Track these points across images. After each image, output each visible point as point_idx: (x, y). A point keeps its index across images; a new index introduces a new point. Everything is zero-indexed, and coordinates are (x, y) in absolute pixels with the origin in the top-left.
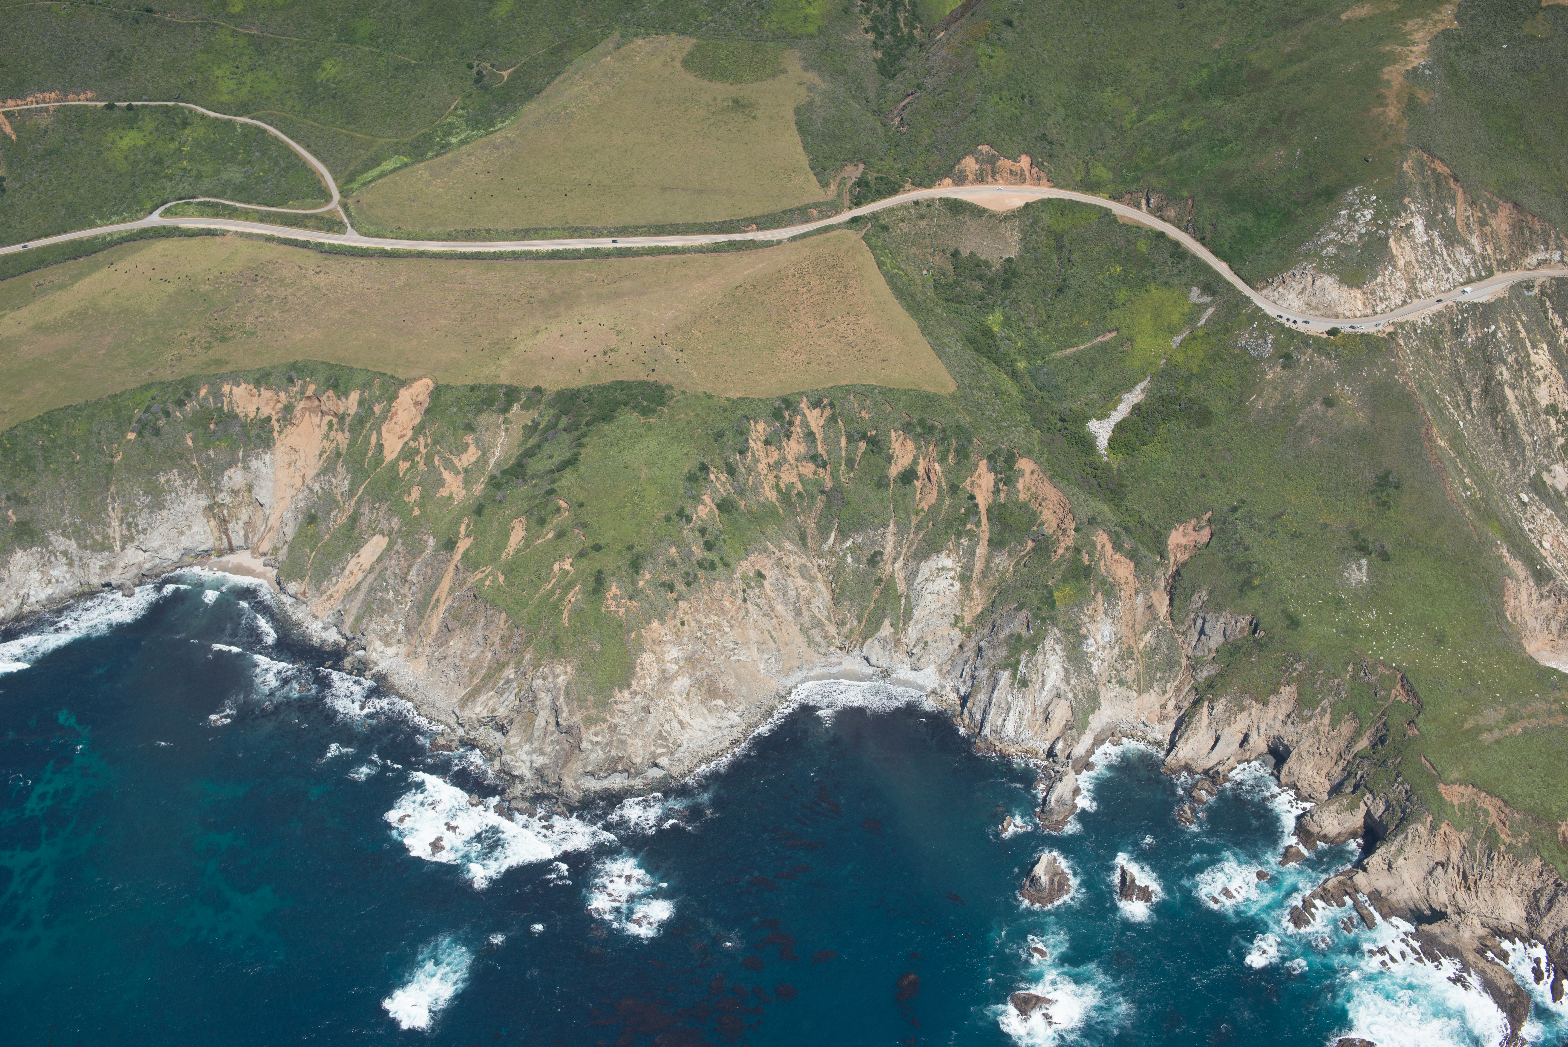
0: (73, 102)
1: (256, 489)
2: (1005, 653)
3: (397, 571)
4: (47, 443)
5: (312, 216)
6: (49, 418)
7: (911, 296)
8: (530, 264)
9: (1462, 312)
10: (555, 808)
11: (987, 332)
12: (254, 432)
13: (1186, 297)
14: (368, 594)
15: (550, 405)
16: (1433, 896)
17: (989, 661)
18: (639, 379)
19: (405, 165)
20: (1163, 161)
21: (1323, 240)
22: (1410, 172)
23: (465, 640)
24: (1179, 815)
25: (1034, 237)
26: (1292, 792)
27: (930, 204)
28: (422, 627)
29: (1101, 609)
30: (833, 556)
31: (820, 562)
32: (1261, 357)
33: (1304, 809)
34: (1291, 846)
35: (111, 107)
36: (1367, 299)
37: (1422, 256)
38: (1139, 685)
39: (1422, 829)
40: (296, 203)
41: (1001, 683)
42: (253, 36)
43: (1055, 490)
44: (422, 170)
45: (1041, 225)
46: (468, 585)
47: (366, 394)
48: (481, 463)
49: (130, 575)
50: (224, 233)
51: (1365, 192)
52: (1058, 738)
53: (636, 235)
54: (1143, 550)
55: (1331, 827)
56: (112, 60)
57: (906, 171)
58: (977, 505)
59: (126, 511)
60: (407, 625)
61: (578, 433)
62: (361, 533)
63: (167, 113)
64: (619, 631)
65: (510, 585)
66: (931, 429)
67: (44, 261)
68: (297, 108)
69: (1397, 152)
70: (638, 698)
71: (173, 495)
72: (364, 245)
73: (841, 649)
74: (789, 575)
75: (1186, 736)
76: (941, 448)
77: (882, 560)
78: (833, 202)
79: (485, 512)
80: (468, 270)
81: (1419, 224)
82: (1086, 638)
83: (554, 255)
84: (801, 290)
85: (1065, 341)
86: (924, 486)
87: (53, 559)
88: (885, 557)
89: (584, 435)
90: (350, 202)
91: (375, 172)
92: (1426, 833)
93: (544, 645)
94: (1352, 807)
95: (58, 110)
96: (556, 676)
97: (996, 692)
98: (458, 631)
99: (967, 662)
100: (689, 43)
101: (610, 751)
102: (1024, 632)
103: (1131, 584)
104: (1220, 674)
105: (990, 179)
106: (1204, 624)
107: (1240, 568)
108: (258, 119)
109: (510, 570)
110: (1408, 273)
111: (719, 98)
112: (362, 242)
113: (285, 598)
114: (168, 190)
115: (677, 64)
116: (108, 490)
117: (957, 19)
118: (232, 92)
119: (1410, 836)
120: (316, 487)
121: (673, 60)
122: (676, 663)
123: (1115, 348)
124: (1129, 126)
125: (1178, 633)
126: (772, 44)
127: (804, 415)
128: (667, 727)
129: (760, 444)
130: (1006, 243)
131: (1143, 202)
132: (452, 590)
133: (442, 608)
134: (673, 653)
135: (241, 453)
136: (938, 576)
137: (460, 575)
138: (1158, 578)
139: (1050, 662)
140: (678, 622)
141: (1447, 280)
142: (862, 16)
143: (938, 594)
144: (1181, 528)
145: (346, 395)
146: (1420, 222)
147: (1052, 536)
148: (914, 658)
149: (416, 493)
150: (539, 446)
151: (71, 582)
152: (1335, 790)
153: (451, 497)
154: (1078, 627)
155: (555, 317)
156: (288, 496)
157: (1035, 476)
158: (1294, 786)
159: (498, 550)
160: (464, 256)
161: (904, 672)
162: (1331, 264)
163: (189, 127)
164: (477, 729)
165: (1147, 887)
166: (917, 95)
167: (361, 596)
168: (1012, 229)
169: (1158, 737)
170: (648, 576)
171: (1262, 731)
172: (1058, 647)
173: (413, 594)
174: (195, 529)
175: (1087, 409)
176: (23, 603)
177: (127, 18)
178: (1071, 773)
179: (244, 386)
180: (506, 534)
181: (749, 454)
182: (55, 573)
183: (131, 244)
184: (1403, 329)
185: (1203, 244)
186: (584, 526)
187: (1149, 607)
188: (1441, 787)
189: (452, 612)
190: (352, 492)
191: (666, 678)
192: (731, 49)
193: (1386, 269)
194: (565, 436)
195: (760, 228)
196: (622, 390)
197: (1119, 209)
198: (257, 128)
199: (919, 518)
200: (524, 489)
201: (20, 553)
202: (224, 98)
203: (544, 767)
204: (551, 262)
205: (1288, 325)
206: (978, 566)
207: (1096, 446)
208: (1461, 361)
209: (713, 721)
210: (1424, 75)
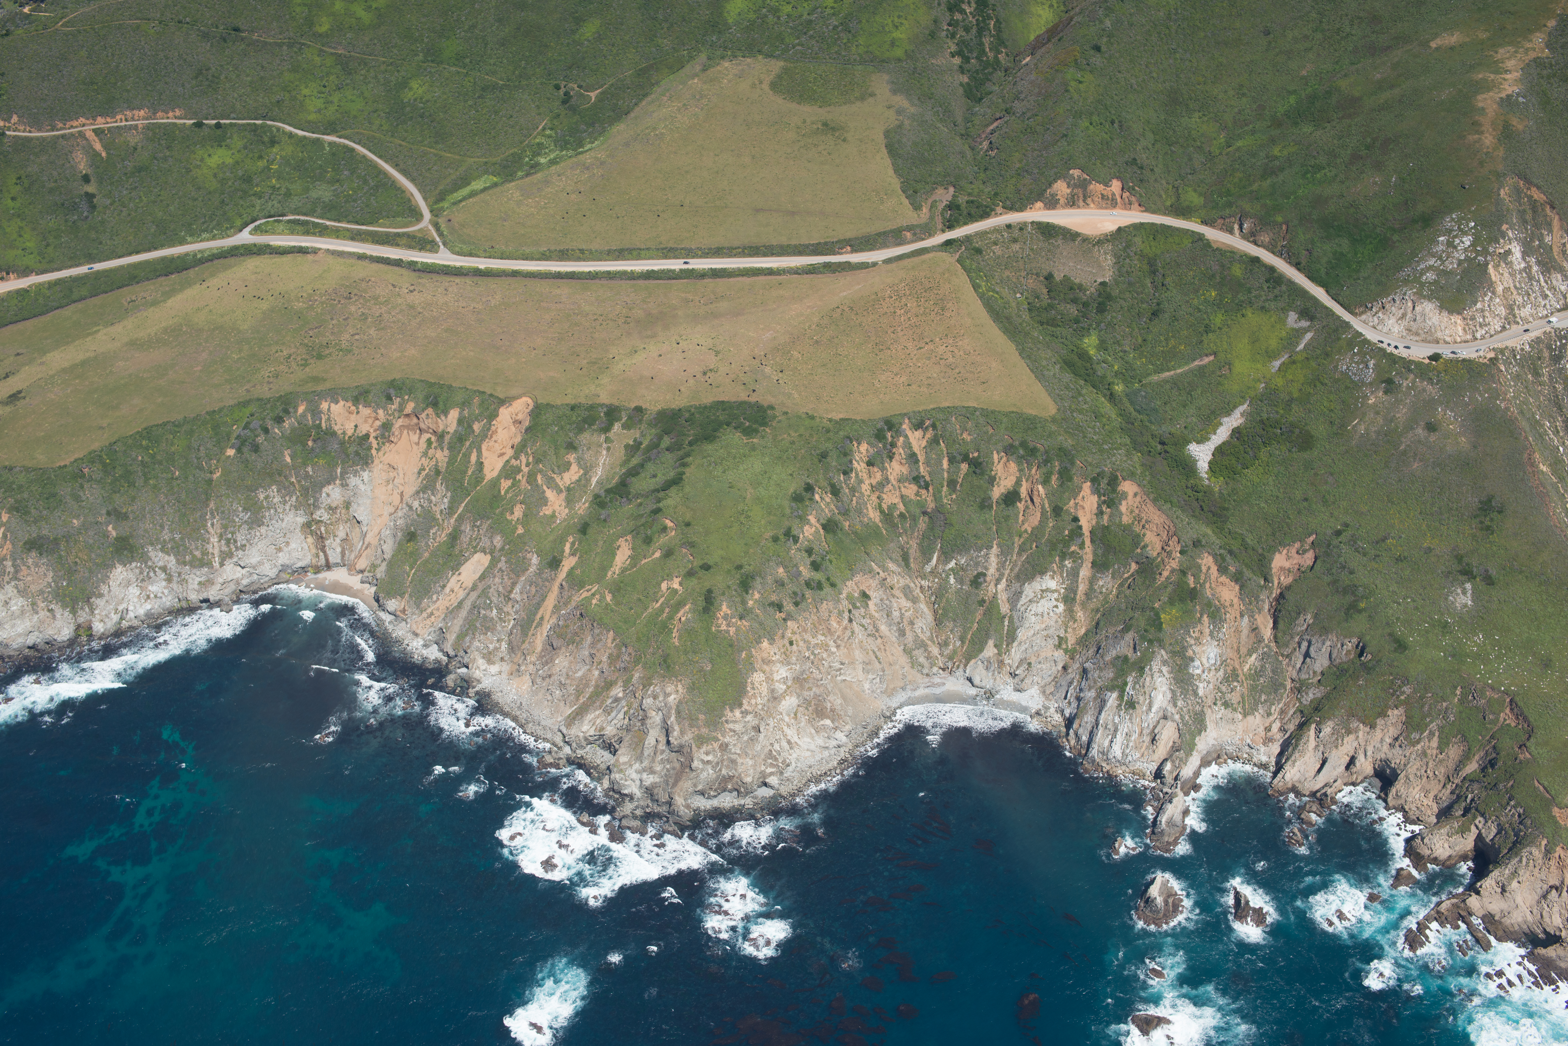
0: (162, 119)
1: (354, 506)
2: (1111, 675)
3: (501, 589)
4: (146, 459)
5: (404, 234)
6: (149, 434)
7: (1007, 318)
8: (626, 284)
9: (1560, 338)
10: (666, 827)
11: (1083, 355)
12: (352, 449)
13: (1283, 321)
14: (470, 612)
15: (652, 424)
16: (1547, 919)
17: (1095, 682)
18: (739, 399)
19: (495, 185)
20: (1255, 187)
21: (1422, 266)
22: (1507, 199)
23: (571, 658)
24: (1288, 837)
25: (1128, 261)
26: (1400, 815)
27: (1022, 227)
28: (526, 646)
29: (1207, 631)
30: (936, 577)
31: (923, 582)
32: (1363, 382)
33: (1413, 832)
34: (1402, 869)
35: (199, 125)
36: (1467, 324)
37: (1520, 282)
38: (1243, 708)
39: (1537, 853)
40: (387, 222)
41: (1109, 704)
42: (340, 55)
43: (1159, 513)
44: (512, 189)
45: (1134, 249)
46: (573, 604)
47: (466, 413)
48: (583, 482)
49: (228, 591)
50: (315, 251)
51: (1463, 218)
52: (1165, 760)
53: (730, 256)
54: (1248, 573)
55: (1441, 850)
56: (200, 78)
57: (996, 194)
58: (1080, 527)
59: (225, 527)
60: (510, 643)
61: (681, 453)
62: (461, 551)
63: (255, 131)
64: (730, 650)
65: (618, 603)
66: (1033, 451)
67: (135, 277)
68: (385, 127)
69: (1493, 179)
70: (749, 718)
71: (272, 511)
72: (458, 264)
73: (944, 670)
74: (894, 596)
75: (1293, 758)
76: (1044, 470)
77: (985, 581)
78: (926, 225)
79: (590, 531)
80: (564, 290)
81: (1517, 251)
82: (1192, 660)
83: (649, 275)
84: (899, 312)
85: (1162, 364)
86: (1027, 507)
87: (152, 574)
88: (988, 579)
89: (688, 455)
90: (441, 221)
91: (465, 191)
92: (1541, 856)
93: (654, 664)
94: (1463, 831)
95: (147, 127)
96: (667, 695)
97: (1103, 713)
98: (563, 649)
99: (1071, 683)
100: (777, 66)
101: (720, 770)
102: (1130, 654)
103: (1236, 606)
104: (1327, 697)
105: (1081, 203)
106: (1309, 646)
107: (1346, 590)
108: (346, 138)
109: (617, 589)
110: (1506, 299)
111: (808, 121)
112: (455, 260)
113: (383, 615)
114: (258, 208)
115: (766, 86)
116: (207, 506)
117: (1044, 45)
118: (319, 111)
119: (1524, 860)
120: (416, 504)
121: (761, 83)
122: (785, 683)
123: (1213, 372)
124: (1217, 152)
125: (1283, 655)
126: (860, 67)
127: (906, 436)
128: (777, 747)
129: (863, 465)
130: (1100, 266)
131: (1236, 227)
132: (556, 608)
133: (546, 627)
134: (782, 672)
135: (339, 470)
136: (1042, 597)
137: (566, 594)
138: (1263, 601)
139: (1158, 684)
140: (786, 642)
141: (1545, 306)
142: (948, 40)
143: (1042, 616)
144: (1285, 552)
145: (446, 413)
146: (1518, 248)
147: (1156, 558)
148: (1017, 679)
149: (519, 512)
150: (642, 466)
151: (170, 598)
152: (1444, 814)
153: (553, 516)
154: (1184, 649)
155: (652, 337)
156: (386, 513)
157: (1138, 499)
158: (1402, 809)
159: (604, 568)
160: (559, 276)
161: (1007, 693)
162: (1431, 290)
163: (277, 146)
164: (584, 748)
165: (1261, 909)
166: (1006, 119)
167: (463, 613)
168: (1106, 253)
169: (1264, 759)
170: (757, 596)
171: (1369, 753)
172: (1165, 669)
173: (516, 612)
174: (293, 545)
175: (1186, 432)
176: (122, 618)
177: (214, 37)
178: (1181, 794)
179: (342, 403)
180: (611, 553)
181: (853, 475)
182: (153, 588)
183: (222, 261)
184: (1503, 355)
185: (1299, 270)
186: (692, 545)
187: (1254, 630)
188: (1556, 811)
189: (557, 630)
190: (451, 510)
191: (775, 698)
192: (819, 72)
193: (1485, 295)
194: (668, 456)
195: (854, 251)
196: (724, 410)
197: (1212, 234)
198: (345, 147)
199: (1022, 540)
200: (629, 508)
201: (119, 569)
202: (312, 117)
203: (654, 786)
204: (647, 282)
205: (1390, 350)
206: (1082, 588)
207: (1197, 469)
208: (1560, 387)
209: (820, 741)
210: (1517, 103)
